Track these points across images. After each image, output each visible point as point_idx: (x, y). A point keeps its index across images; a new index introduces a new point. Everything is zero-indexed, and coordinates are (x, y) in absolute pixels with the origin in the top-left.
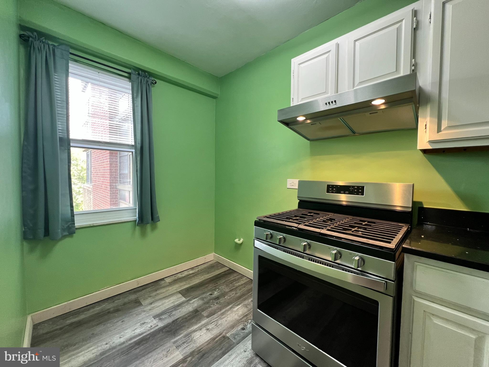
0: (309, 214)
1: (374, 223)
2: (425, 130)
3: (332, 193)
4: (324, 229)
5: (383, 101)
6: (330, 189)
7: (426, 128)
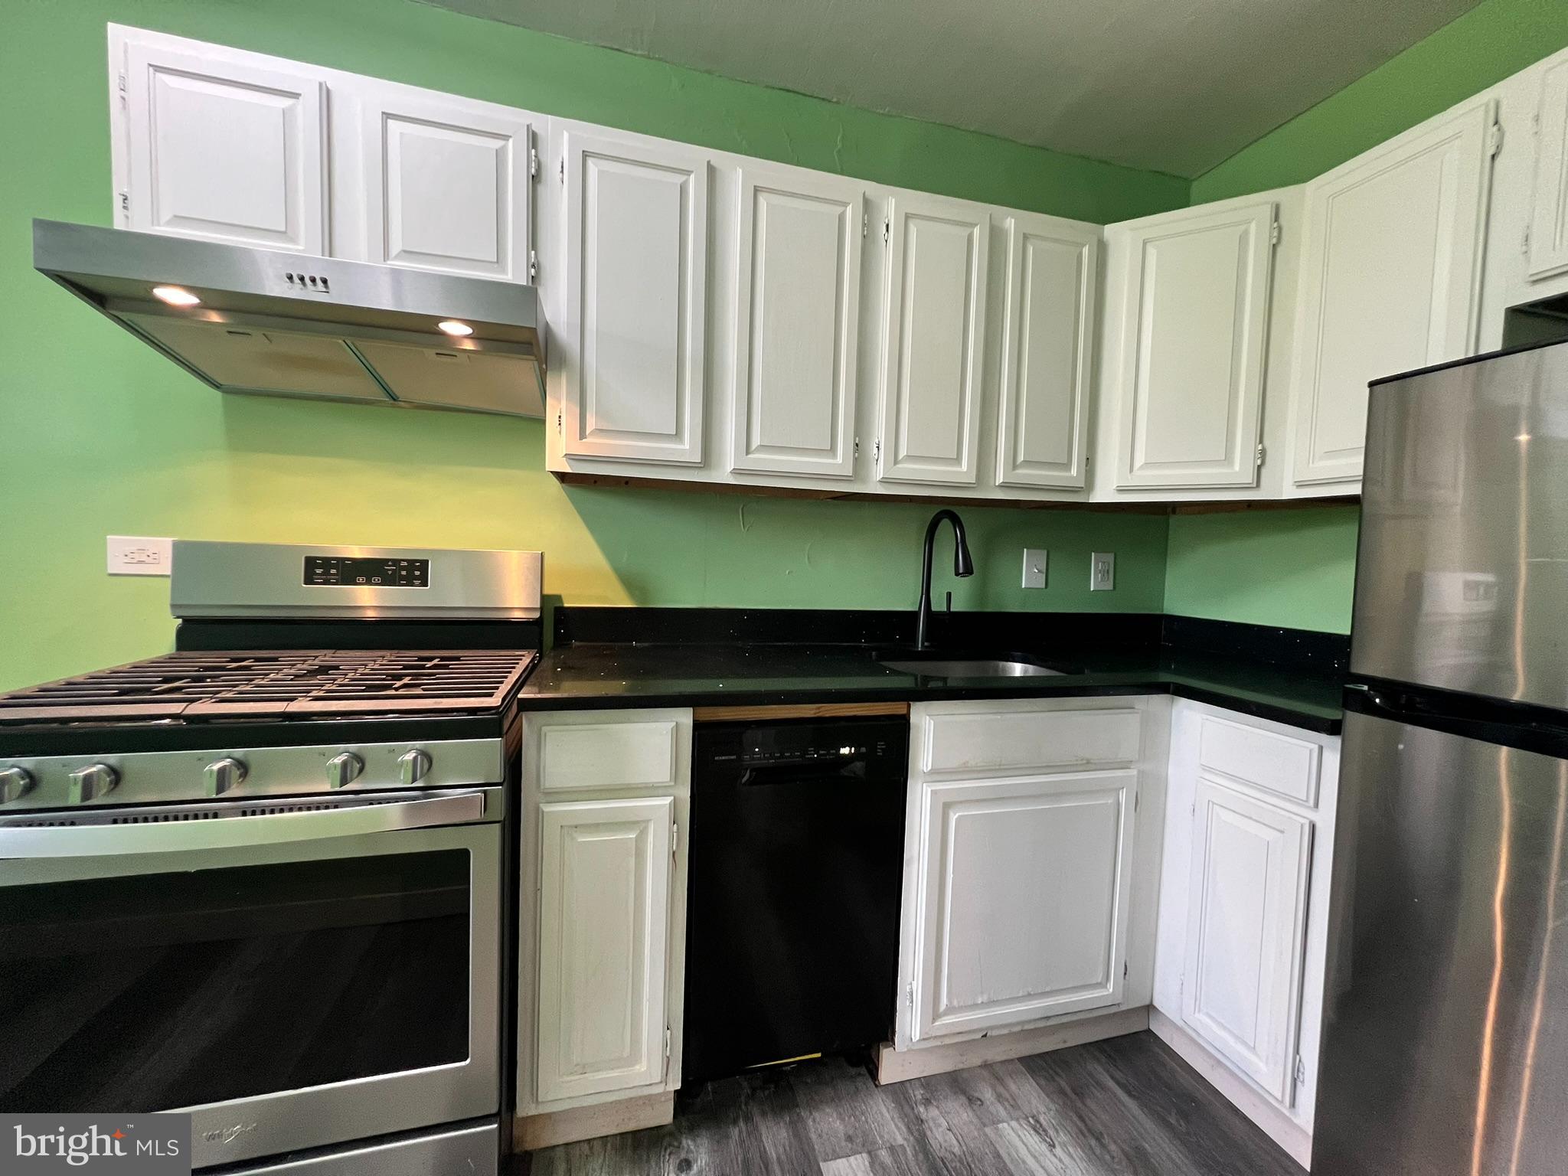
0: (234, 665)
1: (458, 659)
2: (558, 429)
3: (326, 582)
4: (300, 699)
5: (468, 331)
6: (319, 571)
7: (560, 424)
